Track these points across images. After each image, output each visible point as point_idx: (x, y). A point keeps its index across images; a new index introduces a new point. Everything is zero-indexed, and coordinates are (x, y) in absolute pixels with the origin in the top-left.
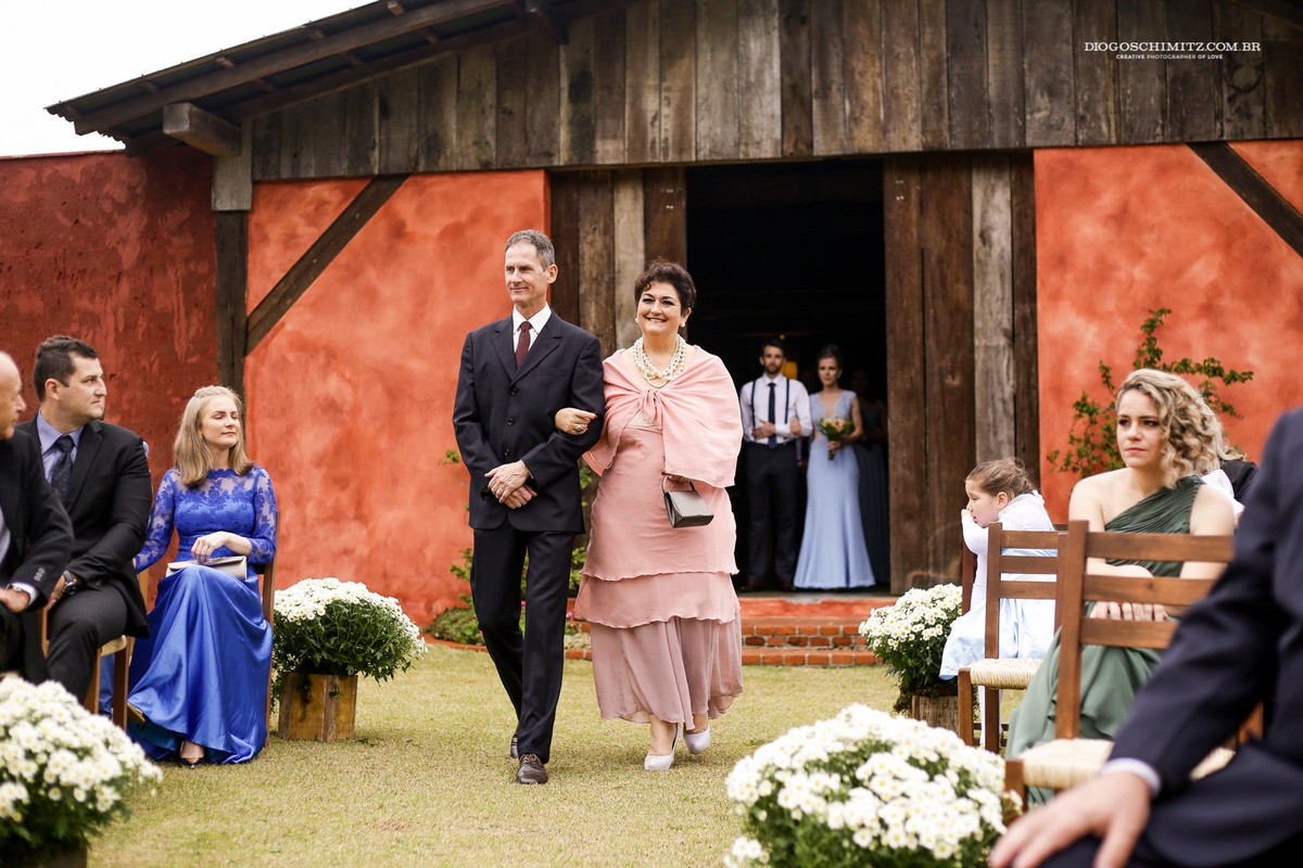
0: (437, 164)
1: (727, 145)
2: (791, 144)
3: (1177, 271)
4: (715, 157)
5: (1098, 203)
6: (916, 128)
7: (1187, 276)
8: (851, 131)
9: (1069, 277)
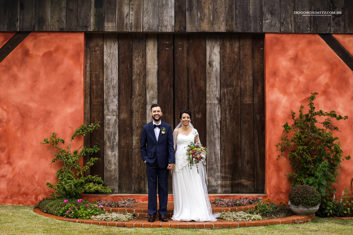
0: (42, 28)
1: (154, 27)
2: (178, 27)
3: (315, 79)
4: (150, 31)
5: (287, 53)
6: (224, 24)
7: (318, 81)
8: (200, 23)
9: (277, 79)
